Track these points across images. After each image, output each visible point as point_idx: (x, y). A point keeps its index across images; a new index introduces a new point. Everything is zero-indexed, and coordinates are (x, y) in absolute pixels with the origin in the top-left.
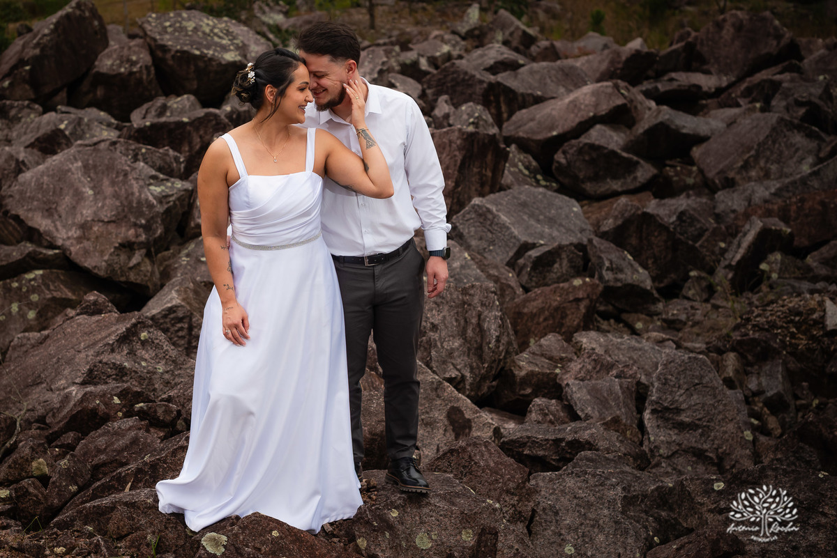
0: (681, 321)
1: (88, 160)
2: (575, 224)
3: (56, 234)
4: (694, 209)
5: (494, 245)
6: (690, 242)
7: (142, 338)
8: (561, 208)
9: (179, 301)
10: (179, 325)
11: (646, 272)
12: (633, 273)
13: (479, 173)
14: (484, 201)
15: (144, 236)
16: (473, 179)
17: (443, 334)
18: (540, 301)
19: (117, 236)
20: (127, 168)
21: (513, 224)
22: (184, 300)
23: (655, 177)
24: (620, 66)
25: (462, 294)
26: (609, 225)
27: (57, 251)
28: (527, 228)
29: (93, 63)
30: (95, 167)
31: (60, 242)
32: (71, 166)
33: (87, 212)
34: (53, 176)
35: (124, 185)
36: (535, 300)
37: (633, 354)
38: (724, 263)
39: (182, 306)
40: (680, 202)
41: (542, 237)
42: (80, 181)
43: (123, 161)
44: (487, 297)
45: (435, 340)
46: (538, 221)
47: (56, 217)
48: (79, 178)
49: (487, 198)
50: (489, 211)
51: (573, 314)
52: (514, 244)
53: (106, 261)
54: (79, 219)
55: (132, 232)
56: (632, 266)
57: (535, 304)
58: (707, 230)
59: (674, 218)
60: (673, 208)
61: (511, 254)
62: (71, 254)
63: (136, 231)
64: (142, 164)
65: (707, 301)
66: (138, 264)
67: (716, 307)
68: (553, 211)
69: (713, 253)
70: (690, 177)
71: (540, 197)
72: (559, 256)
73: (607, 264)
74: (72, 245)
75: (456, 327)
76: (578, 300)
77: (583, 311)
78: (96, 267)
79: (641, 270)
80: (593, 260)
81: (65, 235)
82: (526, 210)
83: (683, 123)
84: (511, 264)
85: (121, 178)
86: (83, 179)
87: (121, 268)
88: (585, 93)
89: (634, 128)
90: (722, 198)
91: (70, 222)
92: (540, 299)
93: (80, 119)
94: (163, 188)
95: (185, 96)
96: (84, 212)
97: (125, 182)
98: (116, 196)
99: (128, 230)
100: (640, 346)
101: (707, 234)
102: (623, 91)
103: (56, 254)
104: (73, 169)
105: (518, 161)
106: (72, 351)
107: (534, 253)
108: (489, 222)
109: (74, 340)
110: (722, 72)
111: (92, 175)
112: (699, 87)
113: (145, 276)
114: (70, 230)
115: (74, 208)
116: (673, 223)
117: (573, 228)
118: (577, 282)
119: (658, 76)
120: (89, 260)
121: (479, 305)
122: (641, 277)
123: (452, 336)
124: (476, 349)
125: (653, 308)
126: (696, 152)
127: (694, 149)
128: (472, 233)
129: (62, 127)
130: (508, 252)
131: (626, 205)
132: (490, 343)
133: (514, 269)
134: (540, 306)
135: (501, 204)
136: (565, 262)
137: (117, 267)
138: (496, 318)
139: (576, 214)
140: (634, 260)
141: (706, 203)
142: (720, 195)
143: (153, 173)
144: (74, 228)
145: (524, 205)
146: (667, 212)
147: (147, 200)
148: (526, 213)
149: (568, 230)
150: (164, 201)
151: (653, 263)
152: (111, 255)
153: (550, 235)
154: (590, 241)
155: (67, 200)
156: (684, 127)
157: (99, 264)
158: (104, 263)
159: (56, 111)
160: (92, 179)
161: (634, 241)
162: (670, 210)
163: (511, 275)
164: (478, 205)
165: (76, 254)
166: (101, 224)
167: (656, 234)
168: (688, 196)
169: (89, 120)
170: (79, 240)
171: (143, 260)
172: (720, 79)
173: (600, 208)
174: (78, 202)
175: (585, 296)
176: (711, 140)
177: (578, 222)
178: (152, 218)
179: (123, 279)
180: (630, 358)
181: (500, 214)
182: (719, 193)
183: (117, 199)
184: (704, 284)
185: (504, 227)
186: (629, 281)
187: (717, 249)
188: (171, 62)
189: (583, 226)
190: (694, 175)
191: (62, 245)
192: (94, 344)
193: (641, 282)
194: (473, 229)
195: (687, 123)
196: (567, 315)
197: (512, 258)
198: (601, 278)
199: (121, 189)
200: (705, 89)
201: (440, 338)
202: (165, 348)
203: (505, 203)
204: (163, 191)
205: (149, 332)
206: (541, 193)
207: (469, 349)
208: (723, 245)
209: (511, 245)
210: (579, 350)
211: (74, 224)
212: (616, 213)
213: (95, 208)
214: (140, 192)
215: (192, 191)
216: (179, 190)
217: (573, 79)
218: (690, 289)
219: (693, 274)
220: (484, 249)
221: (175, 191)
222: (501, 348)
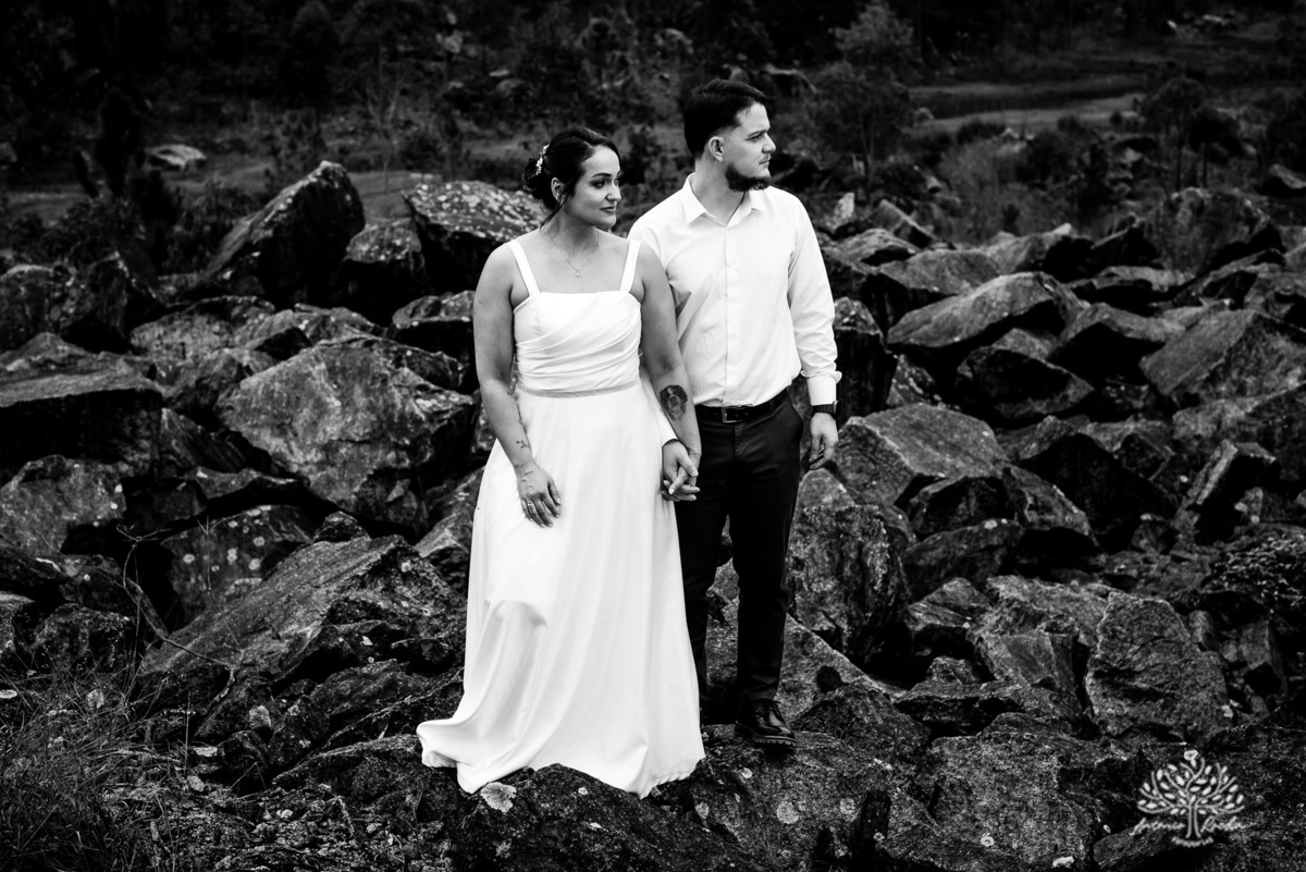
0: (1130, 578)
1: (334, 362)
2: (985, 453)
3: (289, 457)
4: (1145, 434)
5: (877, 479)
6: (1141, 475)
7: (404, 570)
8: (967, 432)
9: (454, 542)
10: (454, 575)
11: (1083, 514)
12: (1065, 514)
13: (856, 386)
14: (864, 420)
15: (408, 461)
16: (850, 394)
17: (811, 572)
18: (940, 550)
19: (371, 461)
20: (387, 372)
21: (903, 451)
22: (460, 541)
23: (1090, 395)
24: (1043, 257)
25: (837, 520)
26: (1032, 449)
27: (291, 480)
28: (922, 456)
29: (344, 249)
30: (343, 370)
31: (295, 469)
32: (311, 369)
33: (331, 429)
34: (287, 382)
35: (382, 394)
36: (933, 549)
37: (1067, 606)
38: (1186, 503)
39: (458, 549)
40: (1126, 426)
41: (942, 469)
42: (323, 389)
43: (381, 362)
44: (870, 524)
45: (800, 580)
46: (937, 448)
47: (290, 435)
48: (322, 385)
49: (869, 417)
50: (870, 433)
51: (985, 566)
52: (905, 477)
53: (355, 494)
54: (321, 438)
55: (391, 455)
56: (1063, 503)
57: (934, 554)
58: (1163, 460)
59: (1118, 446)
60: (1116, 434)
61: (900, 491)
62: (309, 483)
63: (397, 455)
64: (406, 370)
65: (1165, 552)
66: (399, 499)
67: (1177, 560)
68: (956, 436)
69: (1172, 490)
70: (1138, 399)
71: (939, 417)
72: (966, 493)
73: (1030, 501)
74: (311, 472)
75: (829, 563)
76: (991, 549)
77: (999, 563)
78: (342, 501)
79: (1075, 510)
80: (1012, 496)
81: (302, 458)
82: (921, 434)
83: (1128, 325)
84: (902, 503)
85: (378, 385)
86: (327, 386)
87: (376, 504)
88: (997, 288)
89: (1064, 332)
90: (1182, 419)
91: (309, 442)
92: (939, 546)
93: (326, 318)
94: (434, 401)
95: (466, 292)
96: (328, 429)
97: (383, 390)
98: (371, 408)
99: (387, 453)
100: (1077, 596)
101: (1164, 465)
102: (1047, 286)
103: (289, 484)
104: (314, 373)
105: (907, 376)
106: (308, 587)
107: (931, 489)
108: (870, 449)
109: (311, 573)
110: (1178, 266)
111: (339, 381)
112: (1147, 284)
113: (409, 515)
114: (309, 452)
115: (315, 423)
116: (1117, 452)
117: (983, 457)
118: (990, 524)
119: (1093, 273)
120: (334, 492)
121: (859, 534)
122: (1076, 517)
123: (823, 575)
124: (856, 593)
125: (1092, 561)
126: (1147, 363)
127: (1144, 359)
128: (848, 464)
129: (302, 327)
130: (896, 489)
131: (1055, 425)
132: (874, 584)
133: (905, 511)
134: (941, 556)
135: (887, 425)
136: (973, 502)
137: (371, 502)
138: (882, 550)
139: (987, 440)
140: (1066, 496)
141: (1160, 427)
142: (1180, 416)
143: (422, 381)
144: (314, 450)
145: (918, 427)
146: (1109, 438)
147: (412, 414)
148: (919, 438)
149: (977, 460)
150: (436, 419)
151: (1091, 503)
152: (363, 485)
153: (953, 466)
154: (1007, 471)
155: (306, 413)
156: (1129, 330)
157: (347, 498)
158: (353, 497)
159: (294, 310)
160: (339, 387)
161: (1065, 473)
162: (1113, 437)
163: (900, 517)
164: (856, 427)
165: (317, 483)
166: (350, 445)
167: (1095, 463)
168: (1137, 419)
169: (337, 321)
170: (321, 465)
171: (406, 493)
172: (1175, 275)
173: (1019, 436)
174: (320, 416)
175: (1001, 542)
176: (1166, 347)
177: (990, 450)
178: (419, 437)
179: (379, 518)
180: (1065, 610)
181: (886, 438)
182: (1178, 413)
183: (373, 412)
184: (1160, 531)
185: (891, 455)
186: (1061, 524)
187: (1176, 484)
188: (447, 248)
189: (997, 455)
190: (1143, 396)
191: (298, 472)
192: (338, 577)
193: (1077, 525)
194: (849, 458)
195: (1133, 325)
196: (977, 569)
197: (902, 496)
198: (1022, 519)
199: (377, 399)
200: (1156, 287)
201: (807, 578)
202: (434, 584)
203: (892, 424)
204: (434, 406)
205: (413, 562)
206: (939, 413)
207: (846, 593)
208: (1184, 479)
209: (901, 478)
210: (994, 599)
211: (314, 444)
212: (1041, 435)
213: (342, 425)
214: (403, 404)
215: (474, 405)
216: (456, 405)
217: (980, 271)
218: (1141, 538)
219: (1145, 517)
220: (865, 485)
221: (450, 406)
222: (890, 592)
